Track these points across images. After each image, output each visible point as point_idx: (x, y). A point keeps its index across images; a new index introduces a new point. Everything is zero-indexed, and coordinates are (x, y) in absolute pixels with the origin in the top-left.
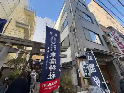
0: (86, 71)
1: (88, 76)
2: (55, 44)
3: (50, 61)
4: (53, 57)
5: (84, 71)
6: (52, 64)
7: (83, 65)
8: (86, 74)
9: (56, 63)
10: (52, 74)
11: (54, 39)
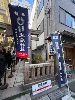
0: (51, 50)
1: (52, 53)
2: (22, 25)
3: (20, 40)
4: (22, 37)
5: (50, 50)
6: (22, 42)
7: (50, 45)
8: (51, 52)
9: (25, 42)
10: (22, 48)
11: (20, 19)
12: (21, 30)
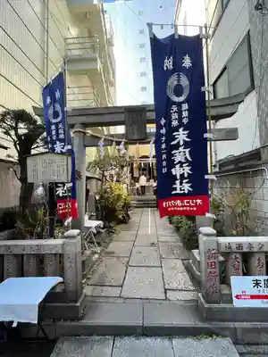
2: (184, 102)
3: (173, 156)
6: (180, 162)
9: (190, 159)
10: (181, 183)
11: (179, 81)
12: (180, 119)
